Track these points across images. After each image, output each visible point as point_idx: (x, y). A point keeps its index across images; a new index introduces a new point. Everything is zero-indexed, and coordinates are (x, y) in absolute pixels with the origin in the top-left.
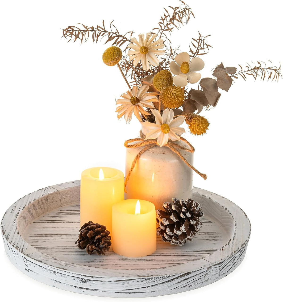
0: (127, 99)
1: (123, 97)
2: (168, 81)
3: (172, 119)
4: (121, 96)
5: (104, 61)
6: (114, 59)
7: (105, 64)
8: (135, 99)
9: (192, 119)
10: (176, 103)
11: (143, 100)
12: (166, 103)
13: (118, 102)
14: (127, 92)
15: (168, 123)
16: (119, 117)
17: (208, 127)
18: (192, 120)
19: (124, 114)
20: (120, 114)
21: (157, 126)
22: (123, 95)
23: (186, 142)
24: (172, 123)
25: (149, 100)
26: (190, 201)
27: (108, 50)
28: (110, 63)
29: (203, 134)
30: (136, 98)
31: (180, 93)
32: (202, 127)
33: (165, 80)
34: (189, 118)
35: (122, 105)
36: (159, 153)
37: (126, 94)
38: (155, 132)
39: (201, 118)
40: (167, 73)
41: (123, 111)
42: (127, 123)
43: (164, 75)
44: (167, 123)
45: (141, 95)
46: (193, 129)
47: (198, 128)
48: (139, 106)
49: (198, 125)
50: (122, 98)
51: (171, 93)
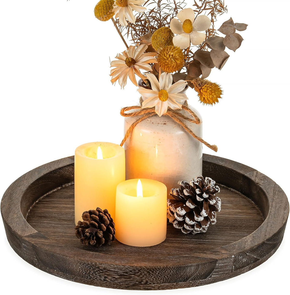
0: (122, 61)
1: (119, 58)
2: (166, 39)
3: (171, 84)
4: (116, 57)
5: (96, 15)
6: (107, 13)
7: (96, 19)
8: (131, 61)
9: (203, 86)
10: (173, 67)
11: (140, 62)
12: (162, 66)
13: (112, 63)
14: (122, 53)
15: (167, 89)
16: (113, 81)
17: (221, 96)
18: (203, 88)
19: (118, 78)
20: (114, 77)
21: (154, 93)
22: (118, 56)
23: (190, 112)
24: (171, 89)
25: (147, 61)
26: (201, 179)
27: (100, 2)
28: (103, 18)
29: (215, 103)
30: (131, 59)
31: (177, 54)
32: (215, 96)
33: (163, 39)
34: (198, 85)
35: (116, 67)
36: (159, 123)
37: (122, 54)
38: (152, 100)
39: (214, 86)
40: (166, 31)
41: (118, 75)
42: (121, 89)
43: (162, 33)
44: (165, 89)
45: (138, 56)
46: (204, 98)
47: (210, 97)
48: (135, 69)
49: (210, 93)
50: (117, 60)
51: (167, 54)
